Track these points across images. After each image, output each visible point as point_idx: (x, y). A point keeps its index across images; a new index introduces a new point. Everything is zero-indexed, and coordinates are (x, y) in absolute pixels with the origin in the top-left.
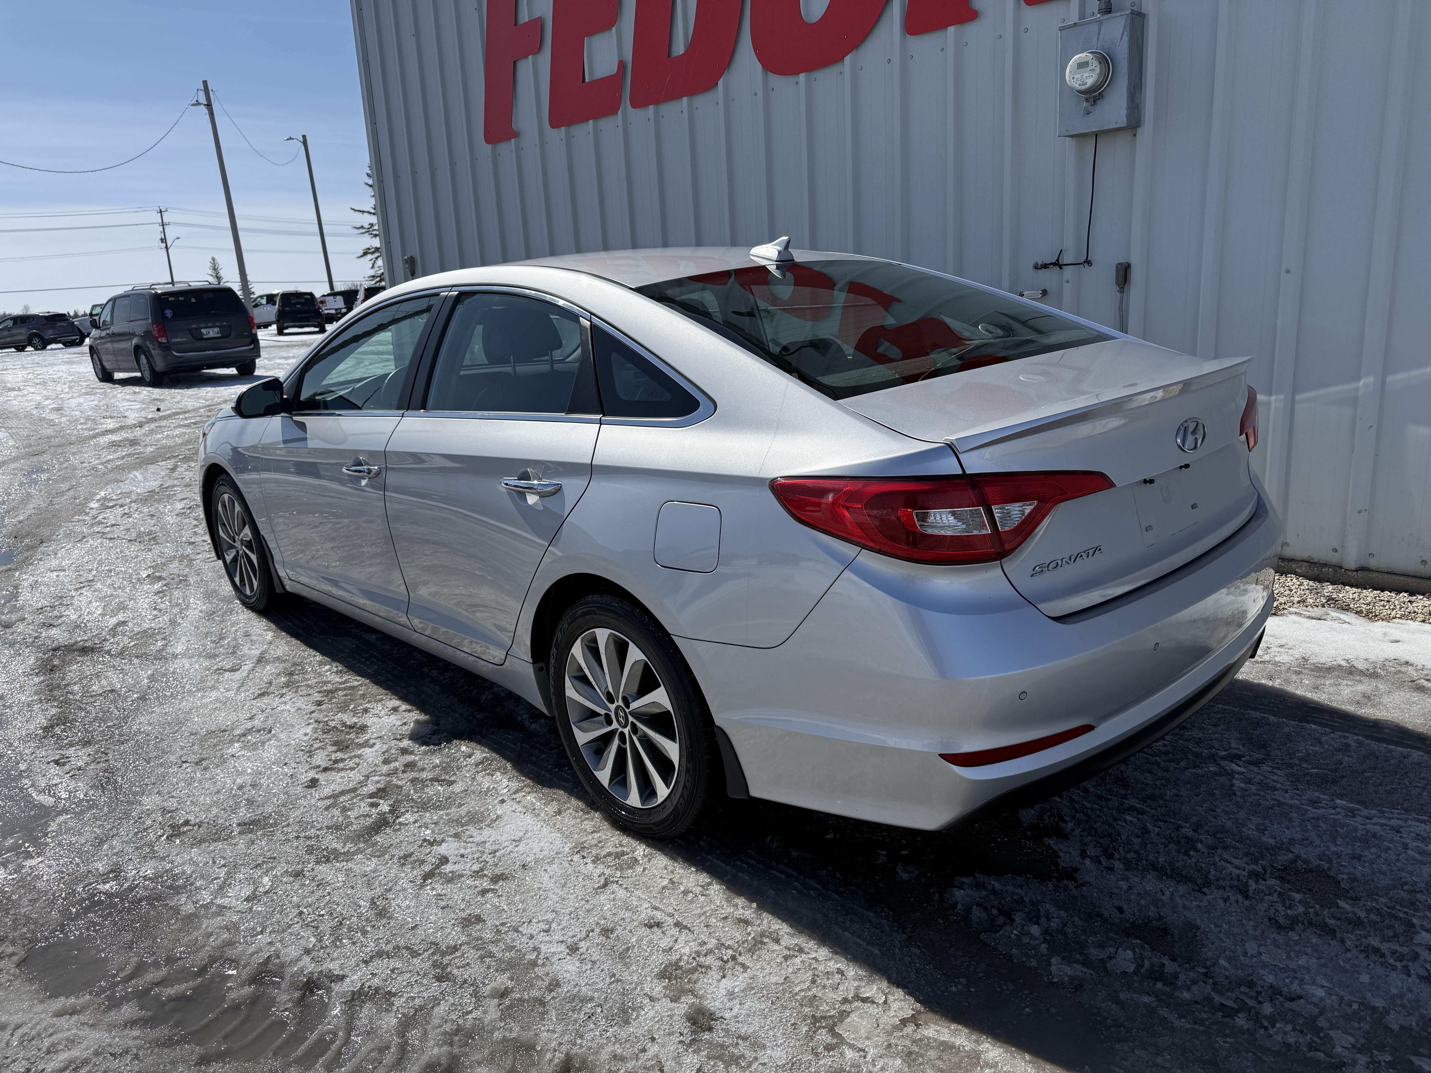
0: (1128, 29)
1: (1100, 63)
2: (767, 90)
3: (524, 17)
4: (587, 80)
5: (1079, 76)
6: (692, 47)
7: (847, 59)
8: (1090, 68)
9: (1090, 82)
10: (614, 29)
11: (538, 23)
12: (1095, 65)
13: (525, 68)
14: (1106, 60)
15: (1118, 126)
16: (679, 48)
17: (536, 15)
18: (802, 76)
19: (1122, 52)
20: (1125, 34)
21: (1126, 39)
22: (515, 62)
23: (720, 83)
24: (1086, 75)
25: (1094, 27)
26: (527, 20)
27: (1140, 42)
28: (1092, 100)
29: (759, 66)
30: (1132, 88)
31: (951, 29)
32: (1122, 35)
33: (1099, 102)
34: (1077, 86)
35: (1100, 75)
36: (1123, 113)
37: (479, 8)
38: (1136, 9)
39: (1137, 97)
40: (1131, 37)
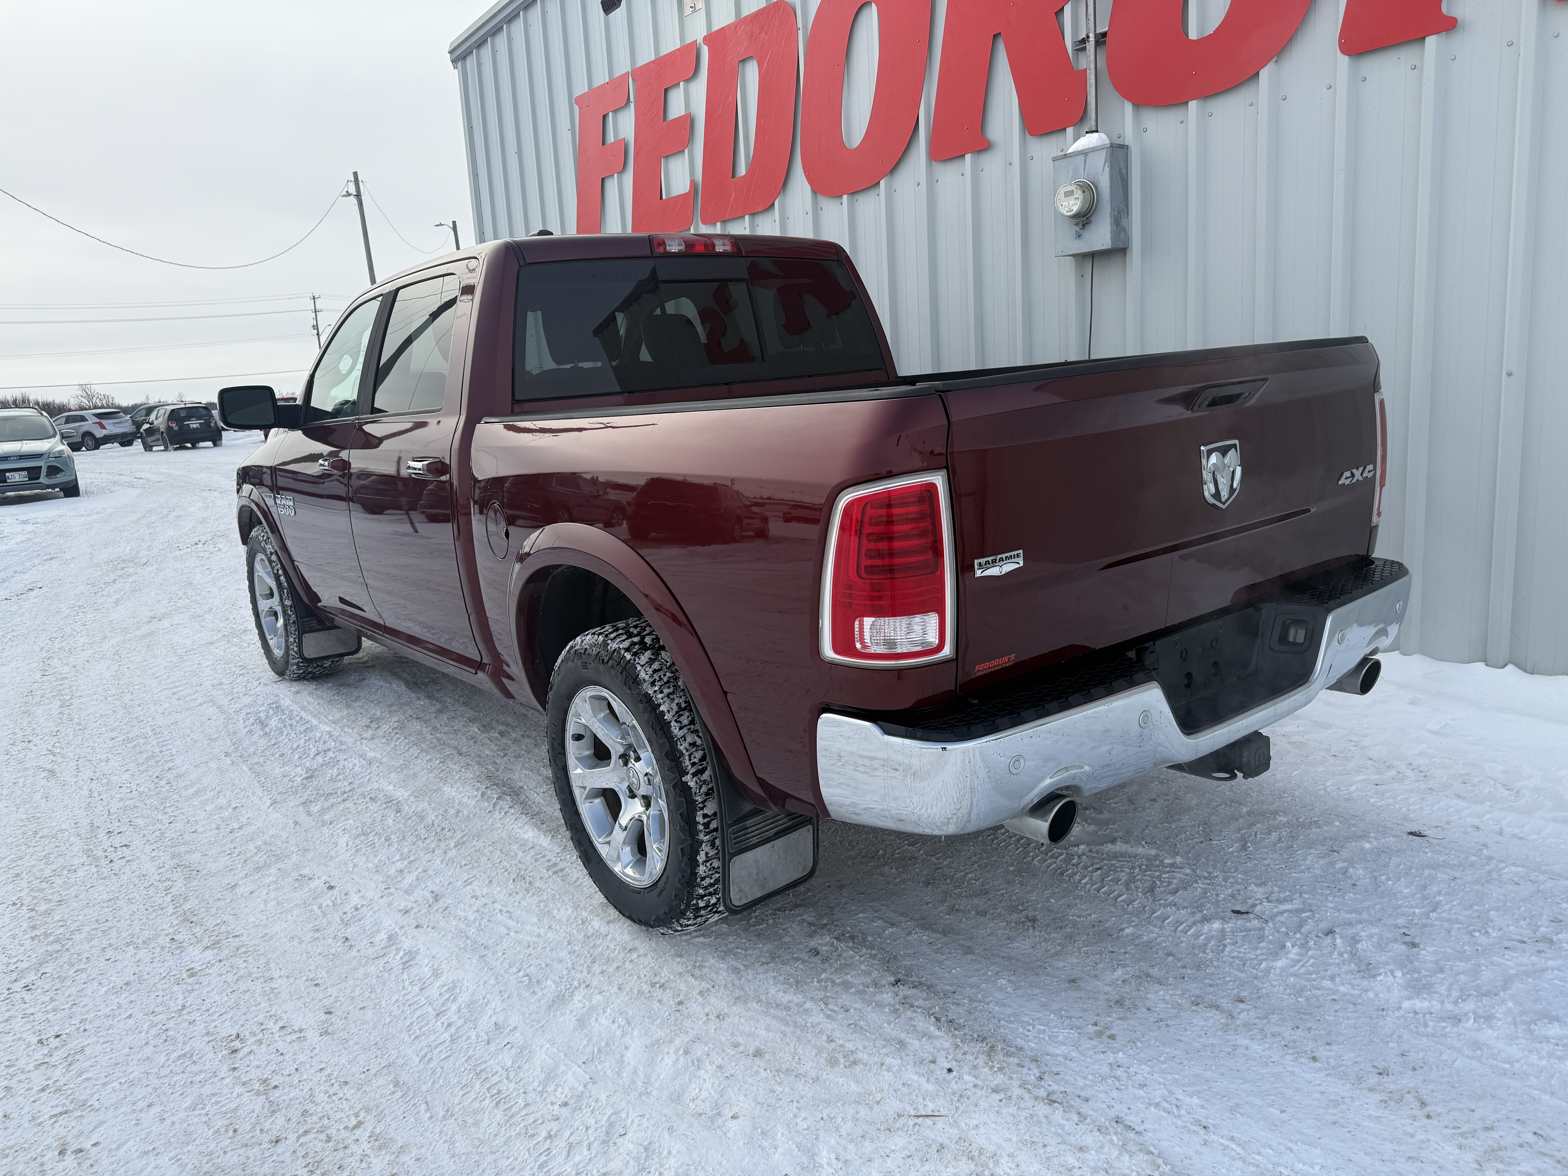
0: (1109, 160)
1: (1084, 192)
2: (817, 210)
3: (611, 138)
4: (664, 197)
5: (1066, 203)
6: (751, 169)
7: (882, 183)
8: (1076, 196)
9: (1075, 209)
10: (686, 151)
11: (622, 145)
12: (1078, 194)
13: (612, 186)
14: (1089, 189)
15: (1104, 247)
16: (742, 170)
17: (621, 137)
18: (845, 197)
19: (1105, 182)
20: (1107, 165)
21: (1107, 169)
22: (603, 180)
23: (776, 203)
24: (1072, 202)
25: (1080, 159)
26: (612, 141)
27: (1124, 171)
28: (1081, 225)
29: (809, 188)
30: (1116, 213)
31: (968, 157)
32: (1105, 166)
33: (1087, 226)
34: (1065, 211)
35: (1083, 203)
36: (1108, 236)
37: (573, 129)
38: (1119, 142)
39: (1124, 222)
40: (1112, 168)
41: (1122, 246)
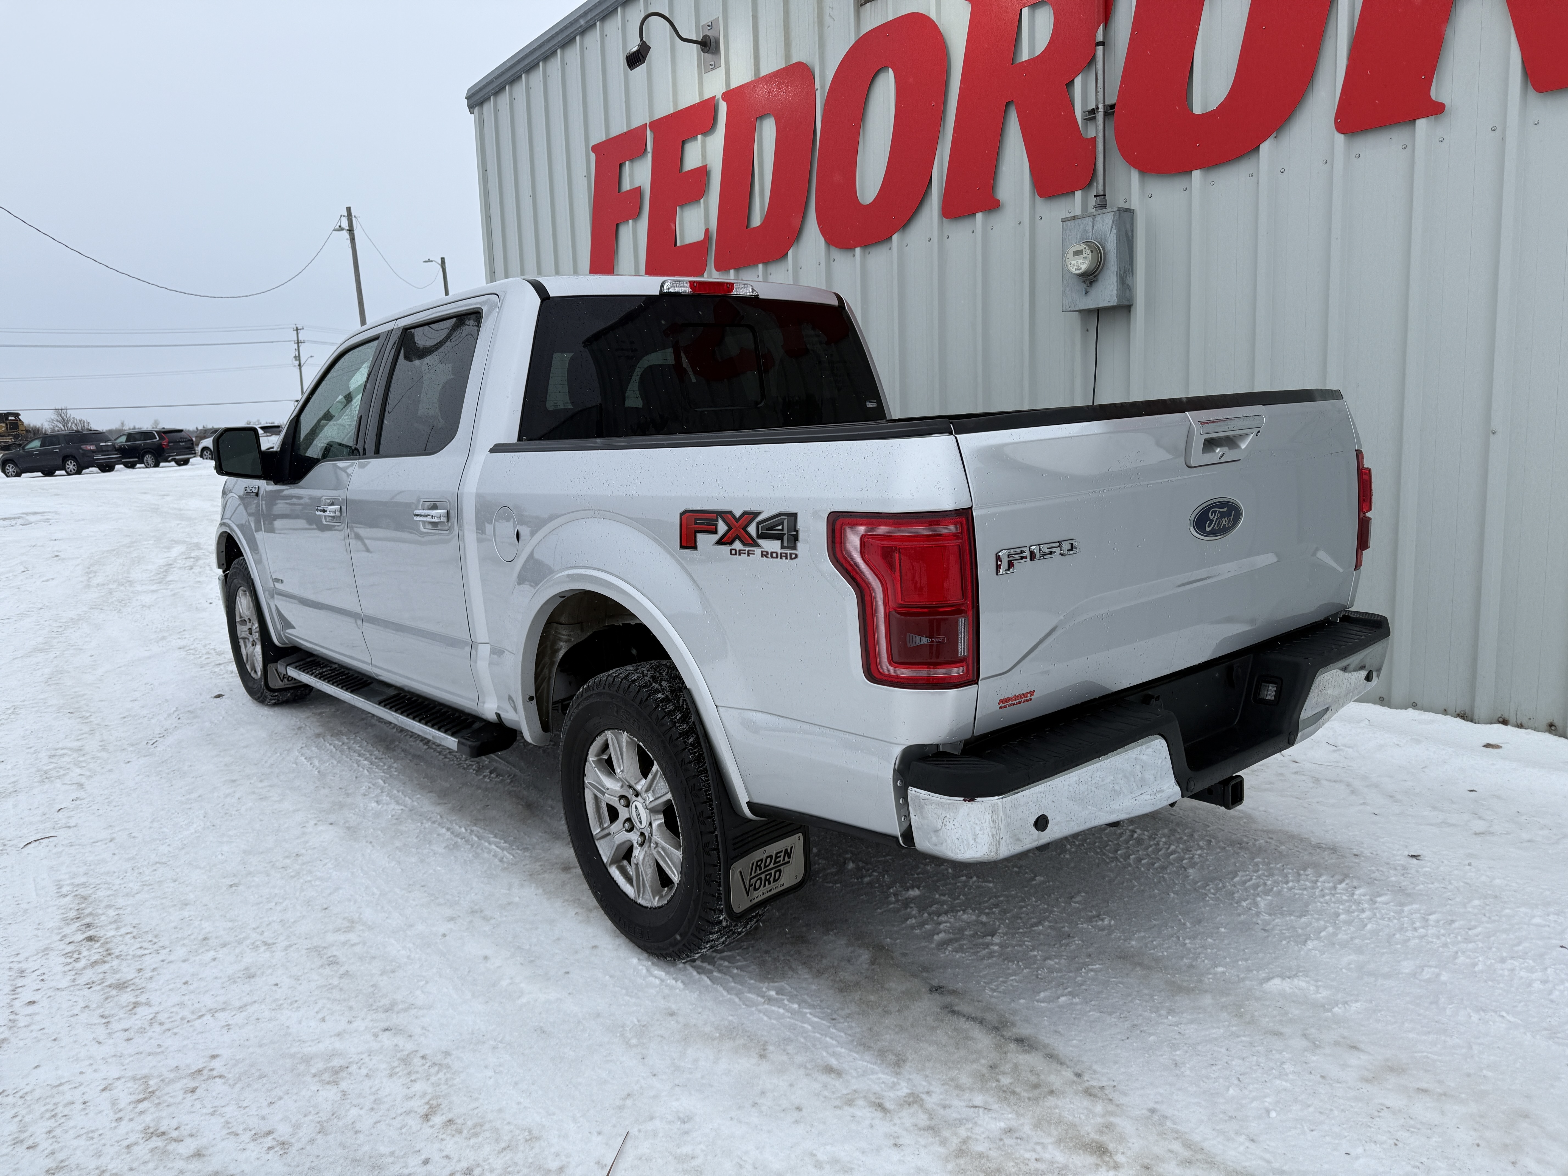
0: (1115, 223)
1: (1092, 252)
2: (829, 261)
3: (626, 186)
4: (678, 244)
5: (1075, 262)
6: (767, 219)
7: (895, 237)
8: (1085, 255)
9: (1083, 267)
10: (702, 201)
11: (637, 192)
12: (1087, 253)
13: (626, 231)
14: (1097, 249)
15: (1111, 304)
16: (757, 220)
17: (637, 185)
18: (858, 250)
19: (1112, 243)
20: (1114, 227)
21: (1114, 231)
22: (617, 226)
23: (790, 253)
24: (1080, 261)
25: (1089, 221)
26: (628, 188)
27: (1130, 234)
28: (1088, 282)
29: (822, 240)
30: (1121, 272)
31: (979, 215)
32: (1112, 227)
33: (1093, 284)
34: (1074, 270)
35: (1091, 262)
36: (1114, 293)
37: (588, 176)
38: (1126, 206)
39: (1129, 280)
40: (1119, 230)
41: (1127, 303)
